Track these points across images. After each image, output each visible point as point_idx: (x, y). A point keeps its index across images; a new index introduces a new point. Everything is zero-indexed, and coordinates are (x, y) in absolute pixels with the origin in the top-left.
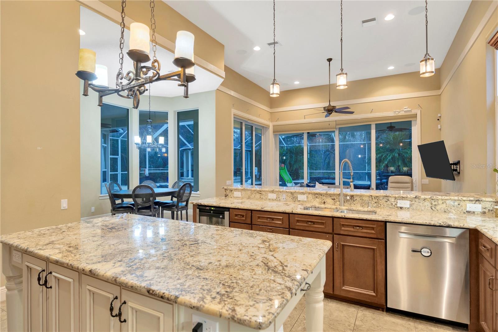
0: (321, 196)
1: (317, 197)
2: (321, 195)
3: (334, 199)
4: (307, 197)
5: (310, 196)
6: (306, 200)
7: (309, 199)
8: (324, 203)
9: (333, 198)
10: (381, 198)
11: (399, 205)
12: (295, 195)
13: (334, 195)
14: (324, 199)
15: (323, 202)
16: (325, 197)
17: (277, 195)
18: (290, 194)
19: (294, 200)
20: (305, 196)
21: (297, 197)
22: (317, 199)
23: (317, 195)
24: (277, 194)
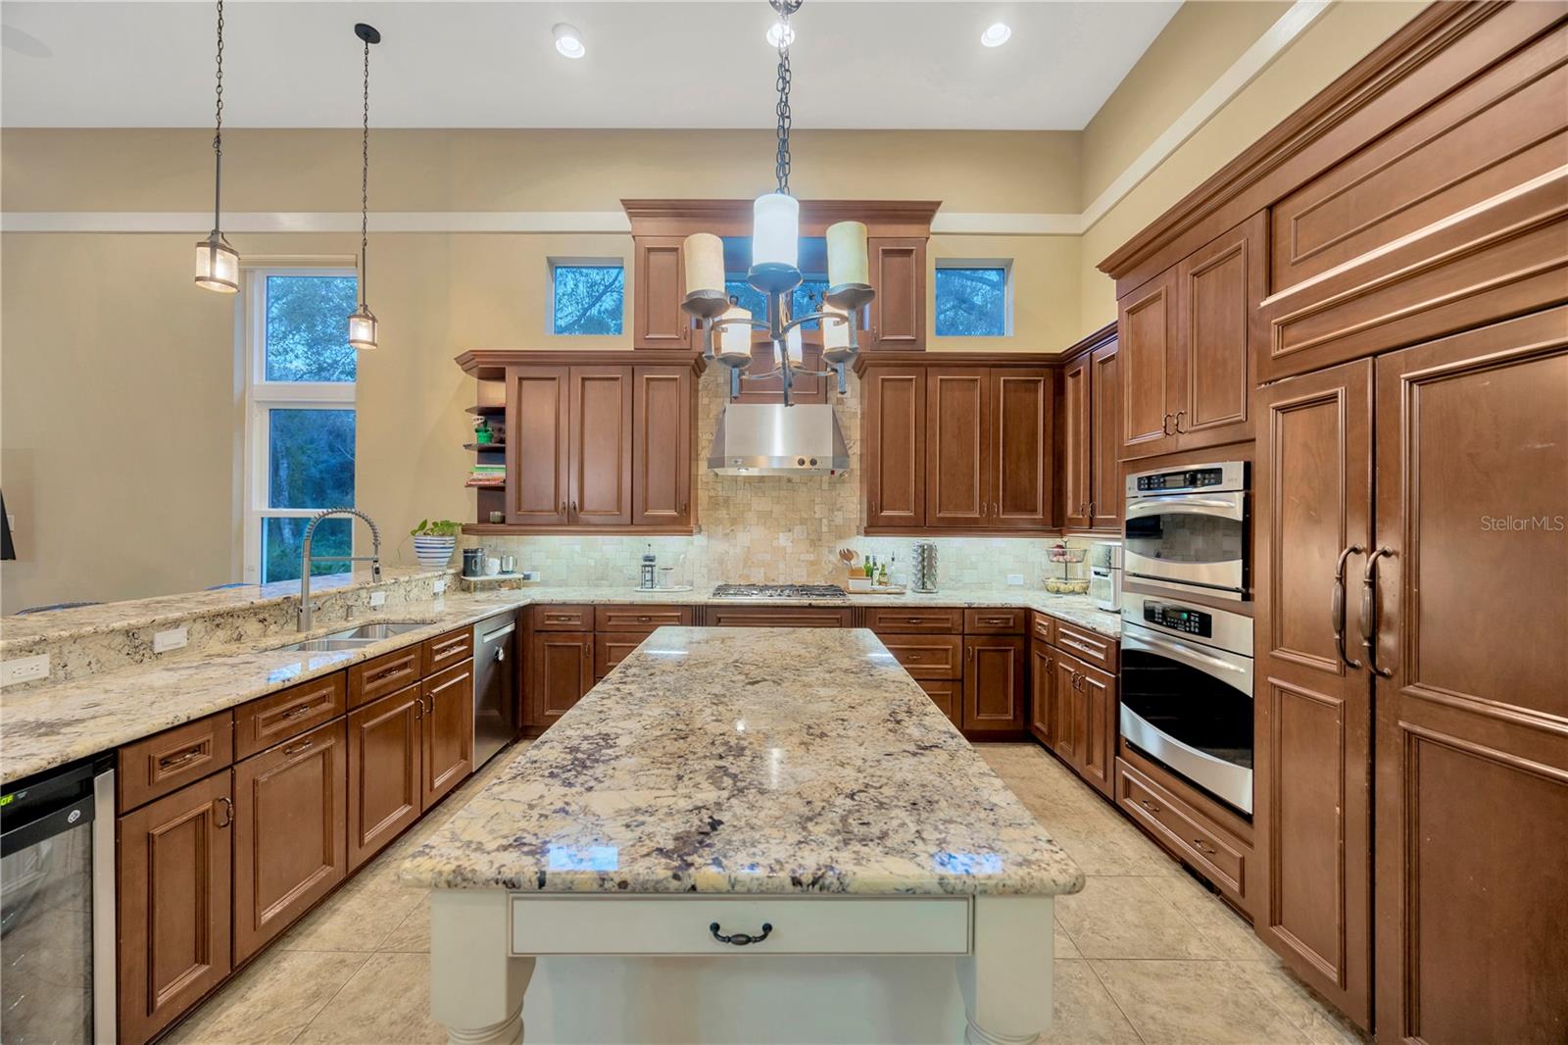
0: (230, 620)
1: (218, 625)
2: (232, 616)
3: (265, 620)
4: (188, 632)
5: (199, 626)
6: (184, 643)
7: (195, 637)
8: (239, 638)
9: (261, 617)
10: (349, 595)
11: (372, 604)
12: (143, 637)
13: (263, 607)
14: (237, 628)
15: (235, 636)
16: (241, 619)
17: (53, 657)
18: (120, 639)
19: (137, 657)
20: (182, 631)
21: (152, 642)
22: (220, 633)
23: (219, 620)
24: (57, 651)
